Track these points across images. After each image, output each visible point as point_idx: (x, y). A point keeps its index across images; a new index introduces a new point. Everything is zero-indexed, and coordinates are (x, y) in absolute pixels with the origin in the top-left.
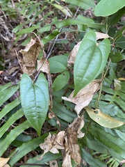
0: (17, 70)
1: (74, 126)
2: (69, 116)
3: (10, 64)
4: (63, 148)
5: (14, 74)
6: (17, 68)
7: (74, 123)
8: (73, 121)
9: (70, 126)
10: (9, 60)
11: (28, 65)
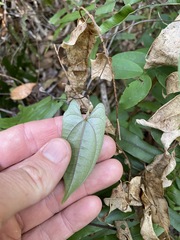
0: (54, 83)
1: (155, 168)
2: (146, 152)
3: (44, 75)
4: (140, 204)
5: (51, 90)
6: (55, 80)
7: (155, 163)
8: (152, 161)
9: (148, 168)
10: (42, 70)
11: (76, 69)
